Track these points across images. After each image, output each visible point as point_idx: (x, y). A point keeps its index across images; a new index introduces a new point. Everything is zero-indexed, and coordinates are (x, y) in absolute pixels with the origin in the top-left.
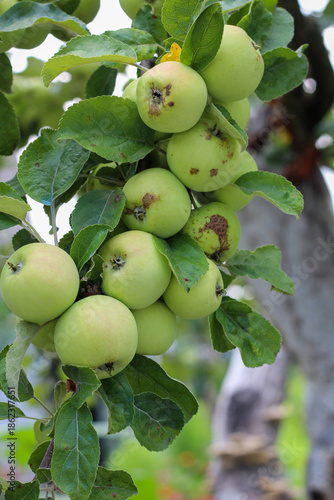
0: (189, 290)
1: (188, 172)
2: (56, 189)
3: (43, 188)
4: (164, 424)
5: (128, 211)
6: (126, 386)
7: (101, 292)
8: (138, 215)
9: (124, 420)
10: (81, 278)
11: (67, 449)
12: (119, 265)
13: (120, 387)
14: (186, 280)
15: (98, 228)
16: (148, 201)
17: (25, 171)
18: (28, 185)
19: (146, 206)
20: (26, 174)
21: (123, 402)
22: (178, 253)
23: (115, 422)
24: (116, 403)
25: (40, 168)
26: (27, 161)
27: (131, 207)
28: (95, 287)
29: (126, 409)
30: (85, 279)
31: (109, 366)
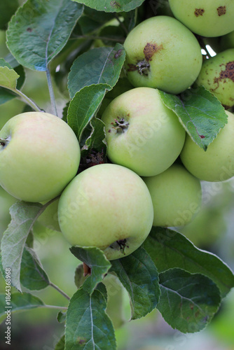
0: (206, 148)
1: (192, 14)
2: (50, 53)
3: (36, 53)
4: (198, 302)
5: (130, 67)
6: (150, 263)
7: (108, 160)
8: (141, 70)
9: (149, 302)
10: (81, 147)
11: (81, 342)
12: (123, 128)
13: (142, 266)
14: (202, 137)
15: (96, 89)
16: (149, 52)
17: (16, 37)
18: (19, 52)
19: (148, 58)
20: (17, 41)
21: (147, 282)
22: (192, 108)
23: (140, 306)
24: (139, 284)
25: (33, 32)
26: (18, 27)
27: (133, 61)
28: (99, 156)
29: (150, 290)
30: (86, 148)
31: (121, 243)
